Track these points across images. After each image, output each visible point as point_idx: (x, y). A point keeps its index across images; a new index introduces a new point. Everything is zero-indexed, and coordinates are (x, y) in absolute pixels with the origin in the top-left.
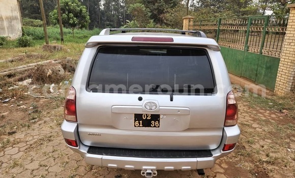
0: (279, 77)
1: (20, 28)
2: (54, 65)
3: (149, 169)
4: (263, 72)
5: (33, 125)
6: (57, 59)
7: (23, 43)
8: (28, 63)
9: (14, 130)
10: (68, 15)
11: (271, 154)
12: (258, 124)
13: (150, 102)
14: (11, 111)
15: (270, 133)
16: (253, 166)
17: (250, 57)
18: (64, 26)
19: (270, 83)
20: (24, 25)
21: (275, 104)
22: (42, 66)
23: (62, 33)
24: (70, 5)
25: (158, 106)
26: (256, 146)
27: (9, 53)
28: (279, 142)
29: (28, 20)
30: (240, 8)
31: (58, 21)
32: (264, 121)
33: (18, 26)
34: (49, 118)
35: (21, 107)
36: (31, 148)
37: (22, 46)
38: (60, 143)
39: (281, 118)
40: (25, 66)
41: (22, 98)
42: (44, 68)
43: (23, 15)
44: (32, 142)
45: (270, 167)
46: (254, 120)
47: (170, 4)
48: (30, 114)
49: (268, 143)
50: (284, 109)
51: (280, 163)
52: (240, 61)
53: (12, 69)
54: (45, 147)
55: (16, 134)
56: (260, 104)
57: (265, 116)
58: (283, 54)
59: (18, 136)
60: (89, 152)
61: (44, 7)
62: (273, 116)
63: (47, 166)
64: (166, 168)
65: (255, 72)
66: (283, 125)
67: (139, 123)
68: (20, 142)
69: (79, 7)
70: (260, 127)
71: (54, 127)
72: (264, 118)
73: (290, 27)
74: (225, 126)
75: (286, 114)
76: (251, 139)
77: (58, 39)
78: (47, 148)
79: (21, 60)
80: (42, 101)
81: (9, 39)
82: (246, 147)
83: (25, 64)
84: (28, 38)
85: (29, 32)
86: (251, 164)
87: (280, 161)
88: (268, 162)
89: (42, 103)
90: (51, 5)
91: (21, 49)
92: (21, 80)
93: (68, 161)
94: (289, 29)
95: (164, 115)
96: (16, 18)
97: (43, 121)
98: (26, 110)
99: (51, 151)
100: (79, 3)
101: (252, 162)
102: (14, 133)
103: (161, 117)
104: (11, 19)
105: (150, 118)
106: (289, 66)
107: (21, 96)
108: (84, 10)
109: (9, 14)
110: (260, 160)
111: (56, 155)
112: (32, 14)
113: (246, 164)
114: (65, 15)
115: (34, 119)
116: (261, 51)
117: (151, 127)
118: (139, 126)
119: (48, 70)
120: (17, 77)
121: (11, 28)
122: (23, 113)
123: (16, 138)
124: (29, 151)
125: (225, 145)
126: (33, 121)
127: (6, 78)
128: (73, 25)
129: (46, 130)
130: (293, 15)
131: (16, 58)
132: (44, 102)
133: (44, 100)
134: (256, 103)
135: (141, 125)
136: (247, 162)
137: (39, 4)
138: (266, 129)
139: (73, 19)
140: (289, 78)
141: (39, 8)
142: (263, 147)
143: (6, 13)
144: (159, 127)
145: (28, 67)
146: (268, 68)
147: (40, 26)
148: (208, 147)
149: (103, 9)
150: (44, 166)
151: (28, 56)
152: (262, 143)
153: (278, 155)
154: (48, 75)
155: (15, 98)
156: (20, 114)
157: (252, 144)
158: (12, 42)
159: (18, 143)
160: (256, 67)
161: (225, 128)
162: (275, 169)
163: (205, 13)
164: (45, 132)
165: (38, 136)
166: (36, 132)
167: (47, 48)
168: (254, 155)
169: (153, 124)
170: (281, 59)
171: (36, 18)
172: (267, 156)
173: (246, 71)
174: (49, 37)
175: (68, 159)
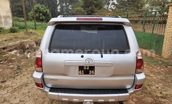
0: (164, 47)
1: (11, 23)
2: (30, 42)
3: (88, 101)
4: (155, 44)
5: (17, 77)
6: (32, 39)
7: (12, 31)
8: (15, 41)
9: (5, 80)
10: (39, 15)
11: (163, 92)
12: (154, 74)
13: (88, 59)
14: (4, 69)
15: (161, 79)
16: (152, 100)
17: (146, 35)
18: (37, 21)
19: (159, 51)
20: (13, 21)
21: (163, 62)
22: (23, 42)
23: (35, 25)
24: (41, 9)
25: (93, 61)
26: (154, 88)
27: (4, 36)
28: (167, 85)
29: (16, 18)
30: (138, 9)
31: (33, 18)
32: (156, 72)
33: (10, 21)
34: (26, 73)
35: (10, 66)
36: (15, 90)
37: (12, 33)
38: (33, 87)
39: (167, 70)
40: (13, 43)
41: (11, 61)
42: (24, 43)
43: (13, 15)
44: (15, 87)
45: (163, 100)
46: (151, 72)
47: (98, 7)
48: (15, 70)
49: (161, 86)
50: (168, 66)
51: (169, 98)
52: (140, 38)
53: (6, 44)
54: (23, 90)
55: (6, 82)
56: (154, 63)
57: (157, 70)
58: (166, 33)
59: (7, 83)
60: (50, 91)
61: (25, 10)
62: (162, 69)
63: (24, 101)
64: (99, 100)
65: (150, 44)
66: (168, 75)
67: (82, 72)
68: (9, 87)
69: (45, 10)
70: (155, 76)
71: (30, 78)
72: (157, 71)
73: (170, 17)
74: (136, 73)
75: (170, 68)
76: (150, 83)
77: (33, 29)
78: (25, 90)
79: (11, 39)
80: (22, 63)
81: (5, 28)
82: (147, 88)
83: (13, 42)
84: (16, 28)
85: (16, 25)
86: (151, 99)
87: (169, 96)
88: (162, 97)
89: (22, 64)
90: (29, 10)
91: (12, 34)
92: (11, 51)
93: (37, 98)
94: (169, 18)
95: (97, 66)
96: (9, 17)
97: (23, 74)
98: (13, 68)
99: (27, 92)
100: (46, 8)
101: (152, 97)
102: (5, 81)
103: (95, 68)
104: (6, 17)
105: (88, 69)
106: (170, 40)
107: (10, 60)
108: (48, 11)
109: (5, 14)
110: (157, 96)
111: (30, 94)
112: (19, 14)
113: (148, 98)
114: (37, 15)
115: (17, 73)
116: (152, 32)
117: (89, 74)
118: (82, 74)
119: (27, 45)
120: (8, 49)
121: (6, 23)
122: (11, 70)
123: (6, 84)
124: (14, 92)
125: (136, 85)
126: (17, 74)
127: (2, 50)
128: (42, 20)
129: (25, 80)
130: (171, 10)
131: (8, 38)
132: (24, 63)
133: (24, 62)
134: (151, 62)
135: (83, 73)
136: (149, 97)
137: (22, 9)
138: (159, 77)
139: (42, 17)
140: (170, 47)
141: (22, 11)
142: (158, 88)
143: (3, 14)
144: (94, 74)
145: (15, 43)
146: (158, 42)
147: (23, 21)
148: (126, 87)
149: (59, 11)
150: (23, 101)
151: (16, 38)
152: (157, 86)
153: (168, 93)
154: (26, 47)
155: (7, 61)
156: (9, 70)
157: (151, 86)
158: (6, 30)
159: (7, 87)
160: (150, 41)
161: (136, 74)
162: (166, 101)
163: (118, 12)
164: (24, 81)
165: (20, 83)
166: (18, 81)
167: (26, 33)
168: (153, 93)
169: (91, 72)
170: (165, 36)
171: (21, 17)
172: (161, 93)
173: (144, 44)
174: (28, 27)
175: (38, 97)
